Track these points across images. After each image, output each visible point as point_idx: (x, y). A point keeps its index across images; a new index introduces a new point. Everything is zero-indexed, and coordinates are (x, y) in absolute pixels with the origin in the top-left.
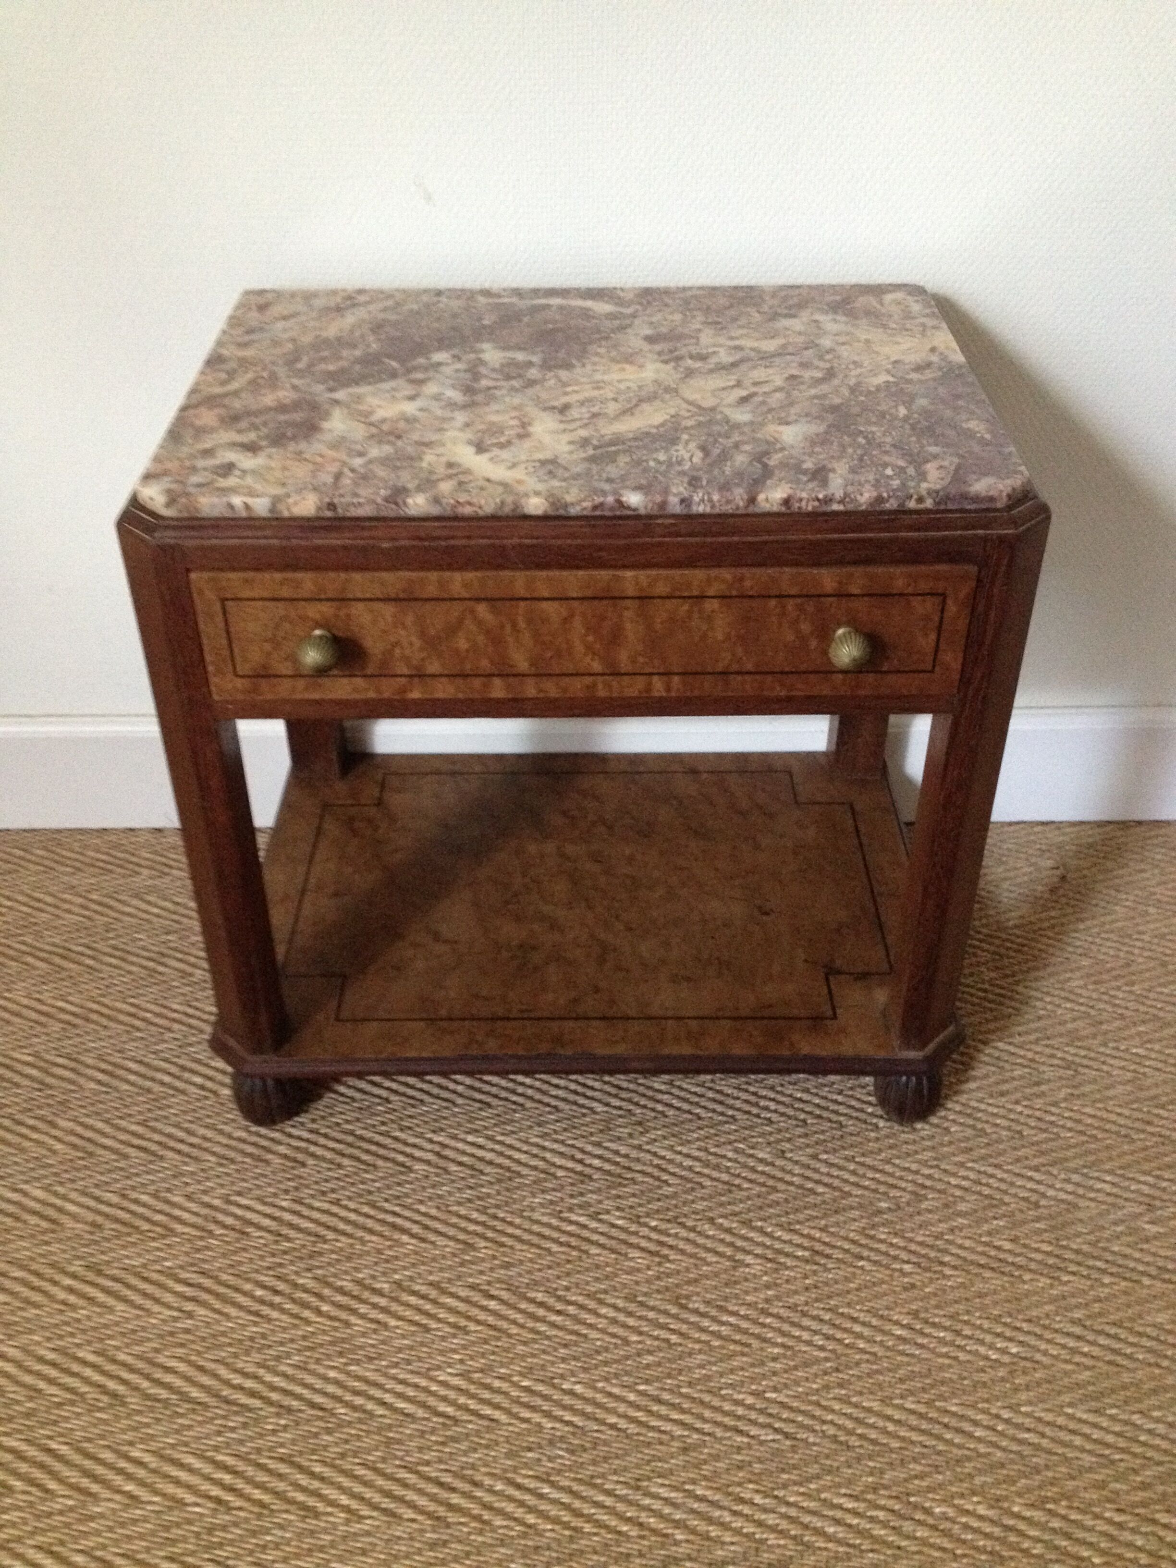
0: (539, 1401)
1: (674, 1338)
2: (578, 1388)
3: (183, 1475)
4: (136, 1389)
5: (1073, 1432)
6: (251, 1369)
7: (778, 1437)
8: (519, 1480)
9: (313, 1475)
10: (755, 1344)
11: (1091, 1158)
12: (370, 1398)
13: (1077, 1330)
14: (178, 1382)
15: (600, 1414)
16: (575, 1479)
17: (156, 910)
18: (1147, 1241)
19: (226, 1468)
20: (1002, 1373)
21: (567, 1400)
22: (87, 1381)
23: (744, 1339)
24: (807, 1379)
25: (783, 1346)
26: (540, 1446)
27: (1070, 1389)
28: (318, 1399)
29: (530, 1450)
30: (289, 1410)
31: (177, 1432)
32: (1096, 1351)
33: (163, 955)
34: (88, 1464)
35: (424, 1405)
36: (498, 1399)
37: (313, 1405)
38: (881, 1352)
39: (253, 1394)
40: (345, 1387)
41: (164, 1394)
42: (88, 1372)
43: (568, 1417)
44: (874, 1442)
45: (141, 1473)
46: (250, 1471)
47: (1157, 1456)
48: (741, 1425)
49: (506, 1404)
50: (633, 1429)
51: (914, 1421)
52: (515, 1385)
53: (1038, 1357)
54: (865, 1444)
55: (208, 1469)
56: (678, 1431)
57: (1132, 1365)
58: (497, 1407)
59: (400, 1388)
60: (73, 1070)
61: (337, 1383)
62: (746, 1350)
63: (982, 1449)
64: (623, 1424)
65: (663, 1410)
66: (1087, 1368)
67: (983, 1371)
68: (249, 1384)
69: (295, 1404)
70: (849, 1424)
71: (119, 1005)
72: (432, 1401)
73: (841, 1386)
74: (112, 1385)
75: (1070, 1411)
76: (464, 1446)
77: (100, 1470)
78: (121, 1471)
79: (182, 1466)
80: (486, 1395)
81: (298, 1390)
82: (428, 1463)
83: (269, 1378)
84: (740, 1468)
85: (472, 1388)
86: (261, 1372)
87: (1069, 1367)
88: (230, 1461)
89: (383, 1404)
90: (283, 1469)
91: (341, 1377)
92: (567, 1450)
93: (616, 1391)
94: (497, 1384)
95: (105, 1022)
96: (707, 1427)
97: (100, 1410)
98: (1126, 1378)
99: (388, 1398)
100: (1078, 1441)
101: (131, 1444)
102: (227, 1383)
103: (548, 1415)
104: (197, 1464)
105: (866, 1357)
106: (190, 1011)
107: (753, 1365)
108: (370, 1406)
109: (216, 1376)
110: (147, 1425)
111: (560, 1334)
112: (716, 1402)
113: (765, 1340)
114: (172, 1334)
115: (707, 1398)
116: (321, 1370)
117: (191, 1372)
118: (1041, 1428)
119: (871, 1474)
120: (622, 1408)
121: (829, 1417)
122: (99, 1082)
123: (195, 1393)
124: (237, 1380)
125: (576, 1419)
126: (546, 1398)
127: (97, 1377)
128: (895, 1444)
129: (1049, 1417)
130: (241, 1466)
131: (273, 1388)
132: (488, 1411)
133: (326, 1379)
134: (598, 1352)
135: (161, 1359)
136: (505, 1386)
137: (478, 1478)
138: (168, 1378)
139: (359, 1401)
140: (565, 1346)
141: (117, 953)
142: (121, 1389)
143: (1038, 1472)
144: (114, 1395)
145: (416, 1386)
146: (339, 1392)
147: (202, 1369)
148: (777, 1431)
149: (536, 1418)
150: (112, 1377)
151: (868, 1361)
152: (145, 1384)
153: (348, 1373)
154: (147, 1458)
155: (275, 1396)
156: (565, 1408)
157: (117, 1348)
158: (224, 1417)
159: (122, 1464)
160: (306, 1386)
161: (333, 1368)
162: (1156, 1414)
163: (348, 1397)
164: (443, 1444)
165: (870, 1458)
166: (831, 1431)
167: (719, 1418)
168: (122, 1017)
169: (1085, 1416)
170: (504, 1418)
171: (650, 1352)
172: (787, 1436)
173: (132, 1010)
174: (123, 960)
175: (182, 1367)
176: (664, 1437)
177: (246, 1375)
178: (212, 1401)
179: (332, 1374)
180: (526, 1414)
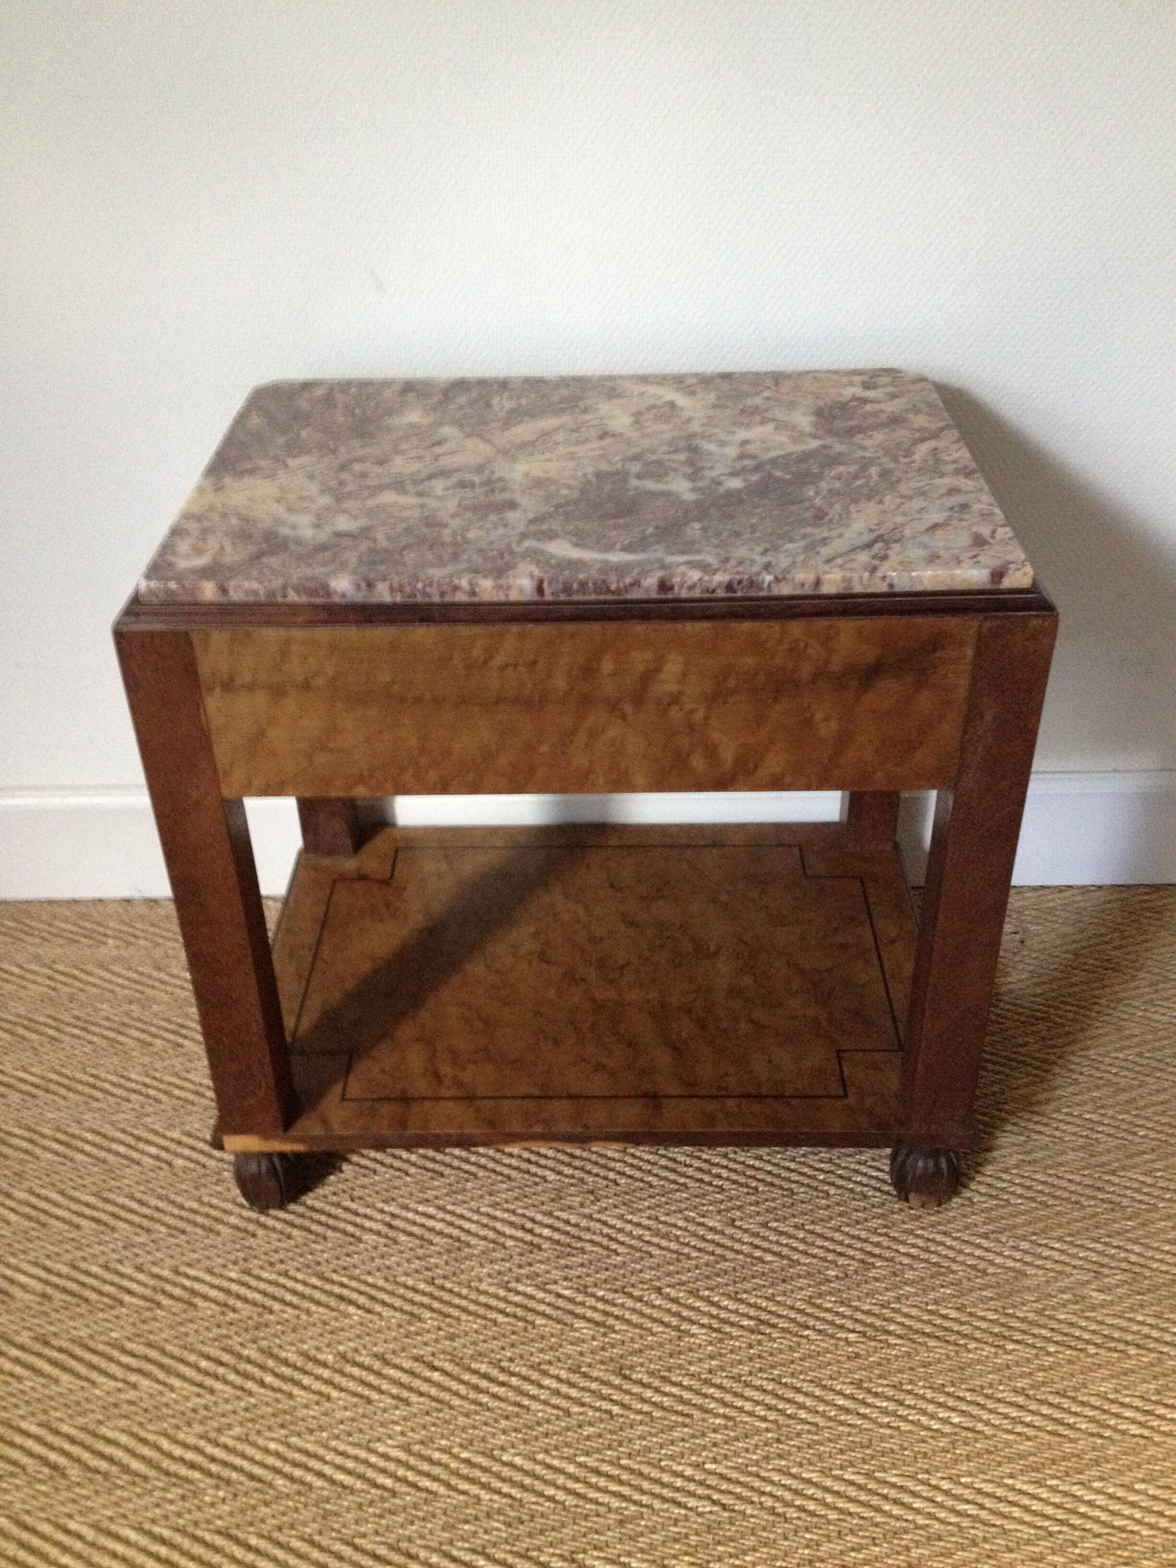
0: (476, 1473)
1: (616, 1409)
2: (518, 1461)
3: (119, 1548)
4: (78, 1460)
5: (1012, 1503)
6: (192, 1440)
7: (716, 1508)
8: (455, 1553)
9: (249, 1548)
10: (697, 1414)
11: (1040, 1225)
12: (308, 1469)
13: (1020, 1400)
14: (119, 1454)
15: (539, 1486)
16: (511, 1552)
17: (120, 981)
18: (1093, 1309)
19: (163, 1541)
20: (943, 1443)
21: (506, 1472)
22: (30, 1454)
23: (686, 1409)
24: (747, 1450)
25: (725, 1416)
26: (477, 1518)
27: (1010, 1460)
28: (257, 1471)
29: (467, 1522)
30: (228, 1482)
31: (117, 1504)
32: (1038, 1421)
33: (124, 1024)
34: (26, 1536)
35: (361, 1477)
36: (436, 1471)
37: (252, 1477)
38: (822, 1423)
39: (192, 1466)
40: (285, 1459)
41: (104, 1465)
42: (30, 1444)
43: (506, 1489)
44: (811, 1514)
45: (78, 1545)
46: (186, 1543)
47: (1097, 1528)
48: (679, 1497)
49: (444, 1476)
50: (571, 1501)
51: (852, 1492)
52: (456, 1457)
53: (980, 1427)
54: (803, 1515)
55: (144, 1541)
56: (616, 1503)
57: (1073, 1435)
58: (436, 1479)
59: (339, 1460)
60: (31, 1141)
61: (278, 1455)
62: (687, 1421)
63: (921, 1521)
64: (560, 1496)
65: (602, 1482)
66: (1029, 1438)
67: (923, 1441)
68: (190, 1456)
69: (234, 1475)
70: (788, 1496)
71: (79, 1076)
72: (370, 1473)
73: (780, 1457)
74: (53, 1457)
75: (1010, 1482)
76: (400, 1519)
77: (36, 1542)
78: (58, 1544)
79: (117, 1537)
80: (425, 1467)
81: (238, 1461)
82: (364, 1536)
83: (209, 1449)
84: (676, 1540)
85: (412, 1461)
86: (202, 1443)
87: (1011, 1437)
88: (166, 1533)
89: (320, 1475)
90: (219, 1541)
91: (281, 1449)
92: (504, 1523)
93: (556, 1463)
94: (437, 1455)
95: (63, 1092)
96: (645, 1499)
97: (40, 1481)
98: (1068, 1448)
99: (328, 1470)
100: (1017, 1513)
101: (70, 1516)
102: (170, 1456)
103: (485, 1486)
104: (133, 1536)
105: (807, 1427)
106: (148, 1081)
107: (693, 1436)
108: (309, 1478)
109: (159, 1449)
110: (87, 1498)
111: (503, 1405)
112: (655, 1474)
113: (707, 1411)
114: (116, 1405)
115: (646, 1469)
116: (261, 1442)
117: (132, 1443)
118: (980, 1499)
119: (808, 1546)
120: (561, 1480)
121: (768, 1489)
122: (57, 1153)
123: (135, 1465)
124: (178, 1451)
125: (514, 1492)
126: (485, 1470)
127: (38, 1449)
128: (833, 1516)
129: (989, 1488)
130: (178, 1539)
131: (213, 1459)
132: (425, 1483)
133: (266, 1451)
134: (539, 1424)
135: (103, 1430)
136: (445, 1458)
137: (413, 1550)
138: (109, 1450)
139: (298, 1473)
140: (507, 1418)
141: (79, 1023)
142: (62, 1461)
143: (975, 1545)
144: (55, 1467)
145: (356, 1458)
146: (278, 1464)
147: (144, 1441)
148: (714, 1502)
149: (475, 1490)
150: (52, 1448)
151: (809, 1432)
152: (86, 1456)
153: (289, 1446)
154: (86, 1531)
155: (214, 1468)
156: (504, 1480)
157: (61, 1420)
158: (164, 1489)
159: (60, 1536)
160: (244, 1456)
161: (273, 1439)
162: (1096, 1485)
163: (288, 1469)
164: (381, 1516)
165: (807, 1530)
166: (769, 1502)
167: (657, 1489)
168: (80, 1087)
169: (1025, 1487)
170: (442, 1490)
171: (590, 1424)
172: (724, 1507)
173: (91, 1080)
174: (85, 1029)
175: (124, 1439)
176: (602, 1510)
177: (186, 1446)
178: (152, 1473)
179: (272, 1446)
180: (464, 1486)
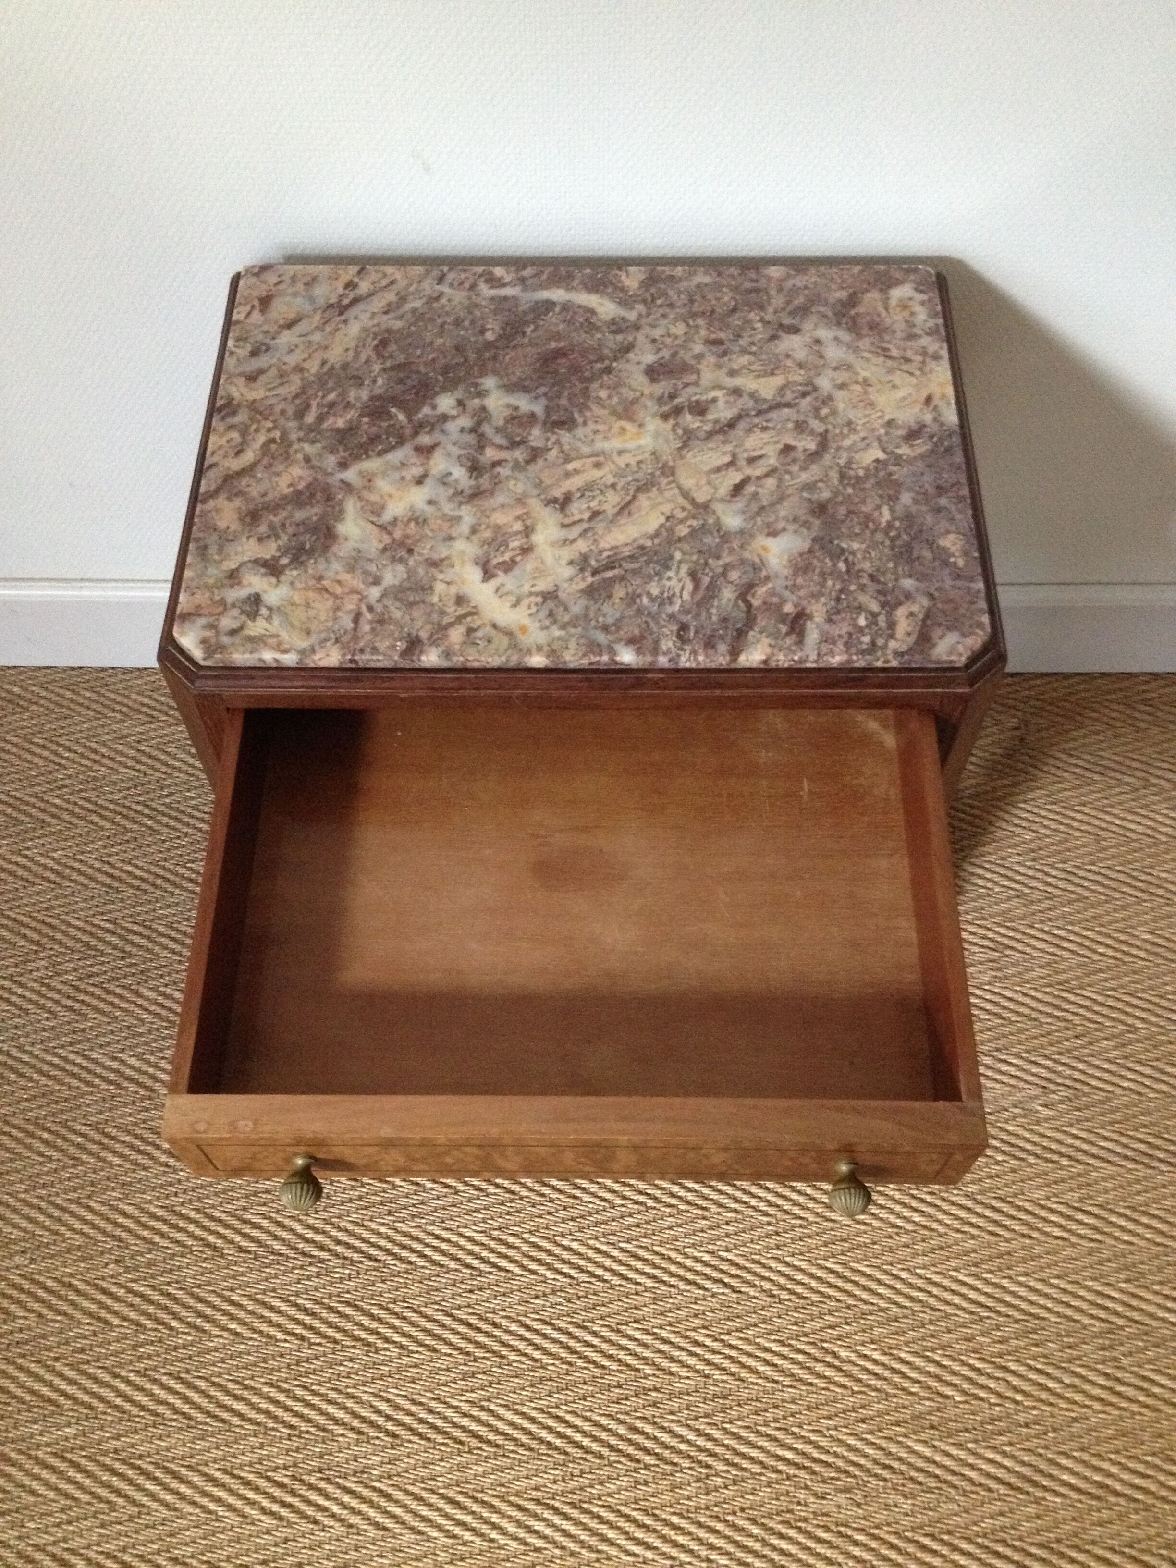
0: (543, 1256)
1: (650, 1203)
2: (575, 1245)
3: (274, 1317)
4: (232, 1242)
5: (954, 1292)
6: (319, 1225)
7: (726, 1291)
8: (529, 1322)
9: (372, 1317)
10: (714, 1209)
11: (1003, 1041)
12: (413, 1251)
13: (970, 1204)
14: (263, 1237)
15: (591, 1268)
16: (571, 1323)
18: (1038, 1123)
19: (306, 1311)
20: (906, 1239)
21: (566, 1255)
22: (191, 1235)
23: (704, 1203)
24: (752, 1241)
25: (736, 1211)
26: (545, 1295)
27: (958, 1256)
28: (373, 1251)
29: (537, 1297)
30: (352, 1262)
31: (266, 1280)
32: (981, 1223)
34: (200, 1306)
35: (454, 1258)
36: (511, 1253)
37: (370, 1258)
38: (811, 1218)
39: (322, 1248)
40: (393, 1242)
41: (253, 1247)
42: (191, 1228)
43: (566, 1269)
44: (799, 1296)
45: (242, 1314)
46: (324, 1314)
47: (1017, 1315)
48: (699, 1280)
49: (518, 1257)
50: (616, 1281)
51: (831, 1279)
52: (526, 1241)
53: (935, 1225)
54: (792, 1297)
55: (292, 1311)
56: (649, 1283)
57: (1007, 1235)
58: (512, 1261)
59: (436, 1243)
61: (388, 1238)
62: (706, 1213)
63: (883, 1304)
64: (607, 1276)
65: (639, 1265)
66: (973, 1237)
67: (890, 1237)
68: (318, 1238)
69: (356, 1256)
70: (782, 1281)
72: (461, 1254)
73: (778, 1247)
74: (211, 1239)
75: (954, 1274)
76: (486, 1294)
77: (209, 1311)
78: (225, 1313)
79: (272, 1308)
80: (503, 1249)
81: (358, 1243)
82: (459, 1308)
83: (334, 1233)
84: (696, 1316)
85: (492, 1244)
86: (328, 1228)
87: (959, 1236)
88: (309, 1305)
89: (422, 1255)
90: (348, 1311)
91: (390, 1232)
92: (565, 1298)
93: (604, 1248)
94: (511, 1239)
95: (170, 888)
96: (673, 1281)
97: (205, 1260)
98: (1004, 1246)
99: (428, 1251)
100: (957, 1300)
101: (232, 1290)
102: (301, 1237)
103: (549, 1267)
104: (283, 1307)
105: (799, 1222)
107: (711, 1228)
108: (413, 1258)
109: (292, 1231)
110: (243, 1274)
111: (561, 1197)
112: (680, 1259)
113: (721, 1206)
114: (255, 1194)
115: (673, 1255)
116: (374, 1226)
117: (273, 1228)
118: (930, 1288)
119: (796, 1324)
120: (608, 1263)
121: (767, 1274)
123: (277, 1246)
124: (310, 1235)
125: (573, 1272)
126: (549, 1253)
127: (198, 1232)
128: (815, 1298)
129: (937, 1278)
130: (317, 1309)
131: (339, 1242)
132: (504, 1263)
133: (379, 1234)
134: (590, 1214)
135: (248, 1216)
136: (517, 1242)
137: (497, 1320)
138: (255, 1233)
139: (404, 1253)
140: (565, 1209)
142: (219, 1242)
143: (923, 1326)
144: (214, 1248)
145: (448, 1241)
146: (389, 1246)
147: (279, 1224)
148: (726, 1285)
149: (542, 1270)
150: (211, 1232)
151: (801, 1226)
152: (238, 1239)
153: (396, 1230)
154: (245, 1302)
155: (340, 1249)
156: (564, 1262)
157: (213, 1207)
158: (301, 1268)
159: (226, 1306)
160: (364, 1240)
161: (383, 1224)
162: (1021, 1279)
163: (396, 1250)
164: (471, 1291)
165: (796, 1310)
166: (767, 1285)
167: (682, 1272)
169: (966, 1279)
170: (517, 1270)
171: (630, 1215)
172: (734, 1290)
175: (265, 1223)
176: (640, 1288)
177: (316, 1231)
178: (291, 1253)
179: (383, 1230)
180: (533, 1266)
